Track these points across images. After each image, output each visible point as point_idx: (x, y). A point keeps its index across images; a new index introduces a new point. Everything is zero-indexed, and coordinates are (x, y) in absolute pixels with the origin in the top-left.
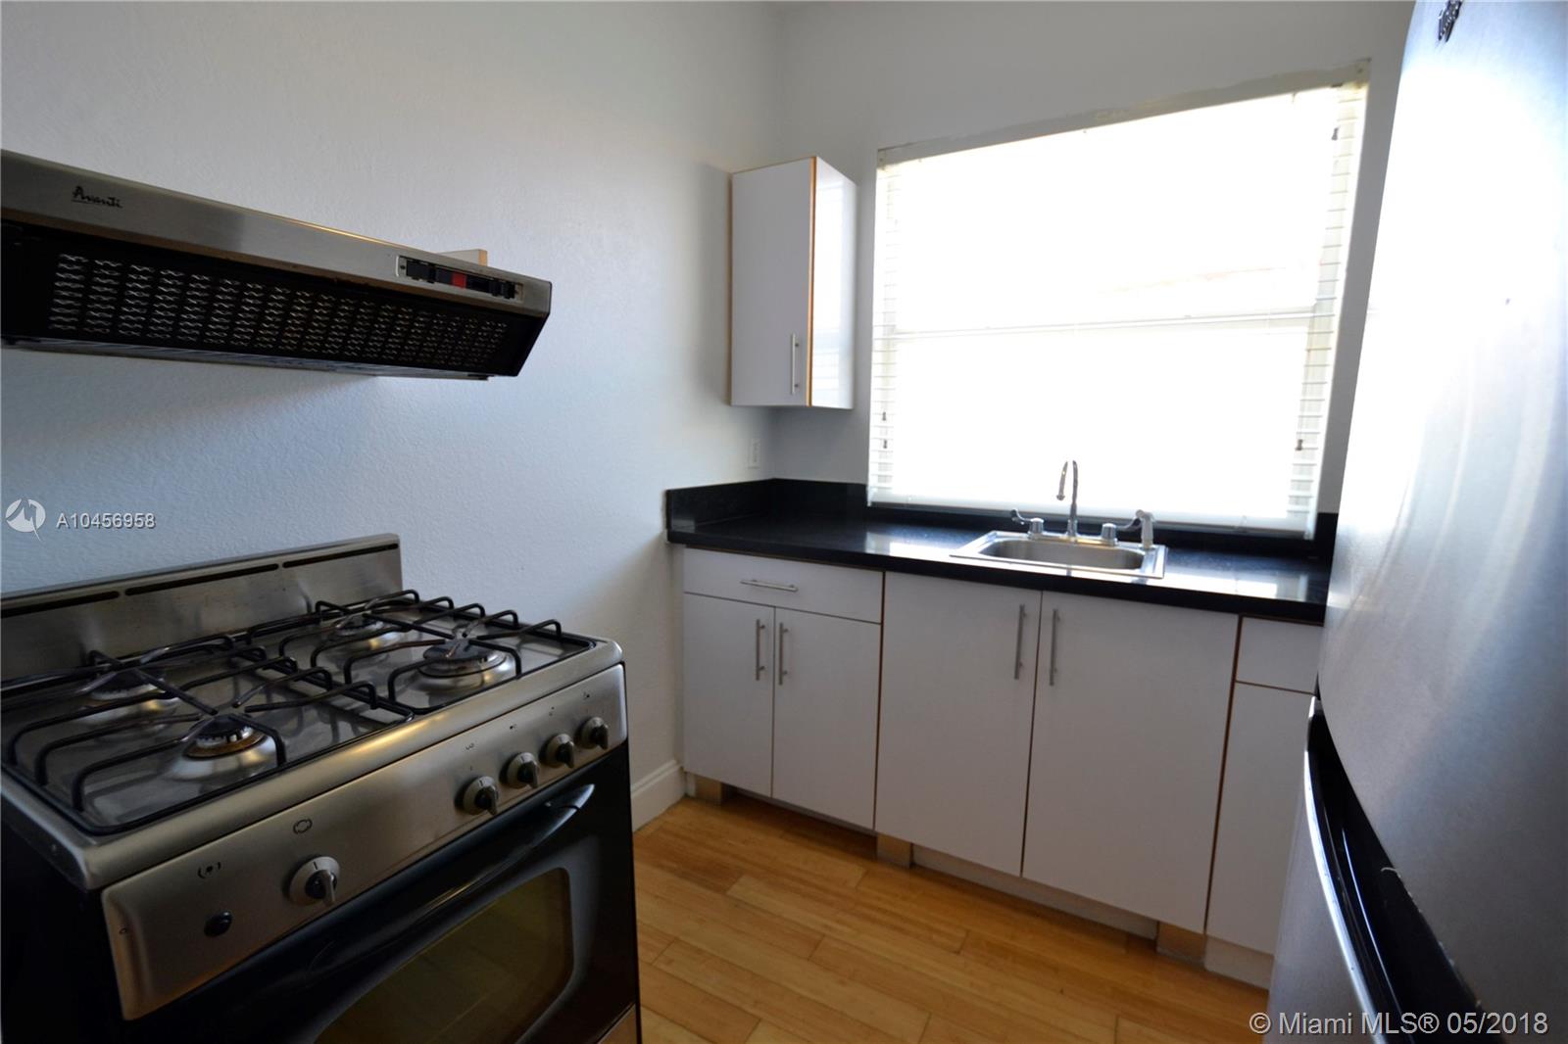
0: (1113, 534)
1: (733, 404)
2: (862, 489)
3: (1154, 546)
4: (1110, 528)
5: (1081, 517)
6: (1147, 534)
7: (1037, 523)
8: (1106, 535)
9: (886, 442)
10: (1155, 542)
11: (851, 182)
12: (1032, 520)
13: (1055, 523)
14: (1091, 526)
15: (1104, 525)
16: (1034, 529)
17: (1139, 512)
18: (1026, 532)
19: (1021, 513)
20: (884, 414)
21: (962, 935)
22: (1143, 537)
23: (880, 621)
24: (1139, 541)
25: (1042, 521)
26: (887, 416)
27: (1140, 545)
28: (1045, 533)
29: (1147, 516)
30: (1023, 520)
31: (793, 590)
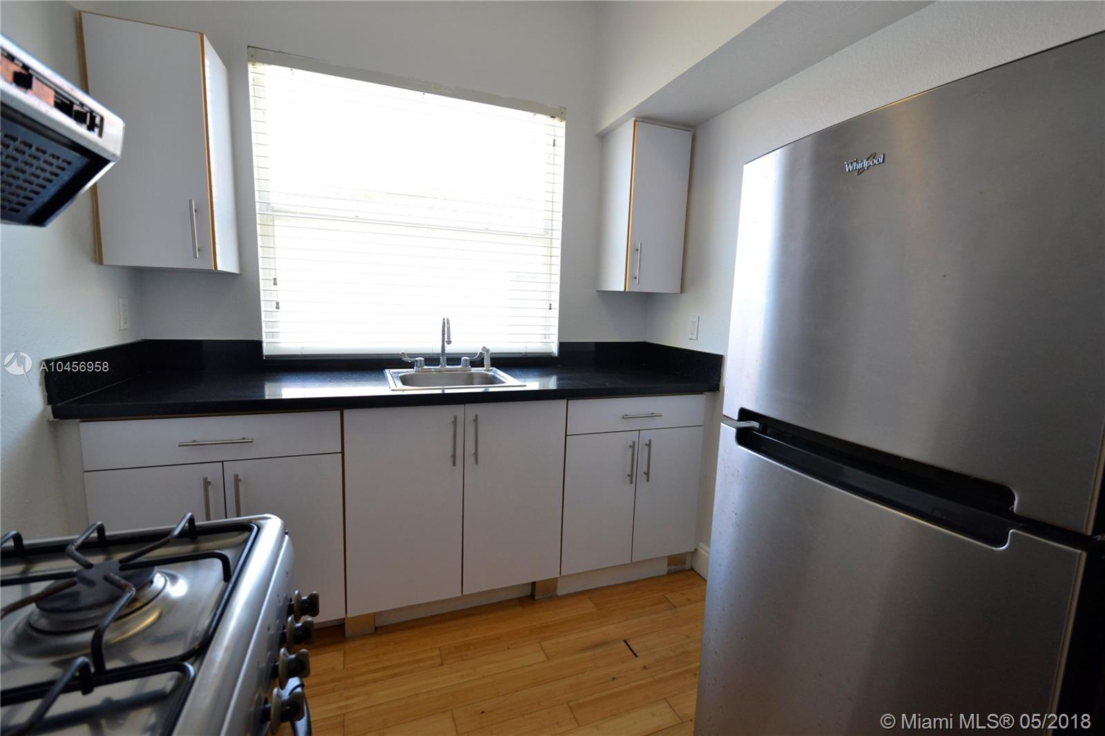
0: (468, 363)
1: (104, 263)
2: (258, 344)
3: (491, 368)
4: (466, 360)
5: (447, 354)
6: (487, 362)
7: (421, 360)
8: (464, 365)
9: (277, 303)
10: (492, 366)
11: (224, 67)
12: (417, 359)
13: (431, 360)
14: (454, 360)
15: (462, 358)
16: (419, 365)
17: (484, 348)
18: (413, 368)
19: (407, 354)
20: (275, 279)
21: (437, 652)
22: (485, 363)
23: (340, 450)
24: (483, 367)
25: (423, 359)
26: (278, 281)
27: (484, 368)
28: (426, 367)
29: (488, 351)
30: (410, 360)
31: (244, 442)
